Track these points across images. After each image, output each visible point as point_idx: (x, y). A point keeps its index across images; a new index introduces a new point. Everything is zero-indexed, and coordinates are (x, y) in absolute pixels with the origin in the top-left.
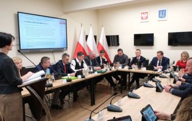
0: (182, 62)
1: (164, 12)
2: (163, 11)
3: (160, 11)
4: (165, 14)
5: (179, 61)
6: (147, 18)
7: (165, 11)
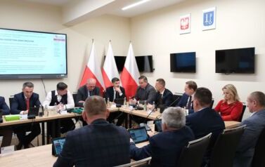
0: (226, 103)
1: (211, 15)
2: (209, 13)
3: (205, 14)
4: (212, 18)
5: (222, 101)
6: (187, 26)
7: (212, 12)
